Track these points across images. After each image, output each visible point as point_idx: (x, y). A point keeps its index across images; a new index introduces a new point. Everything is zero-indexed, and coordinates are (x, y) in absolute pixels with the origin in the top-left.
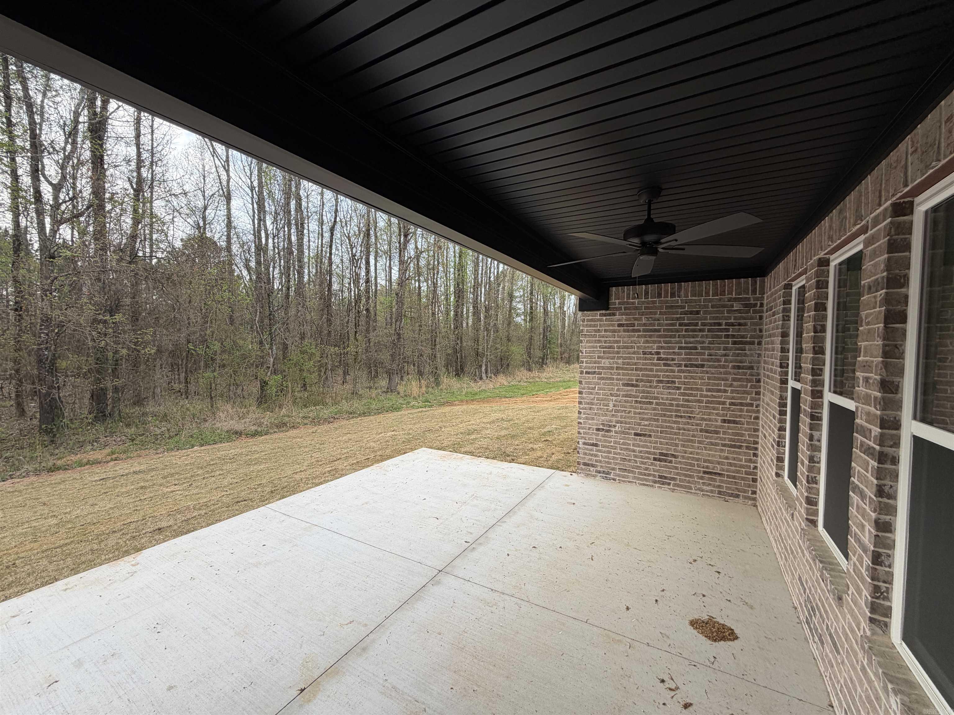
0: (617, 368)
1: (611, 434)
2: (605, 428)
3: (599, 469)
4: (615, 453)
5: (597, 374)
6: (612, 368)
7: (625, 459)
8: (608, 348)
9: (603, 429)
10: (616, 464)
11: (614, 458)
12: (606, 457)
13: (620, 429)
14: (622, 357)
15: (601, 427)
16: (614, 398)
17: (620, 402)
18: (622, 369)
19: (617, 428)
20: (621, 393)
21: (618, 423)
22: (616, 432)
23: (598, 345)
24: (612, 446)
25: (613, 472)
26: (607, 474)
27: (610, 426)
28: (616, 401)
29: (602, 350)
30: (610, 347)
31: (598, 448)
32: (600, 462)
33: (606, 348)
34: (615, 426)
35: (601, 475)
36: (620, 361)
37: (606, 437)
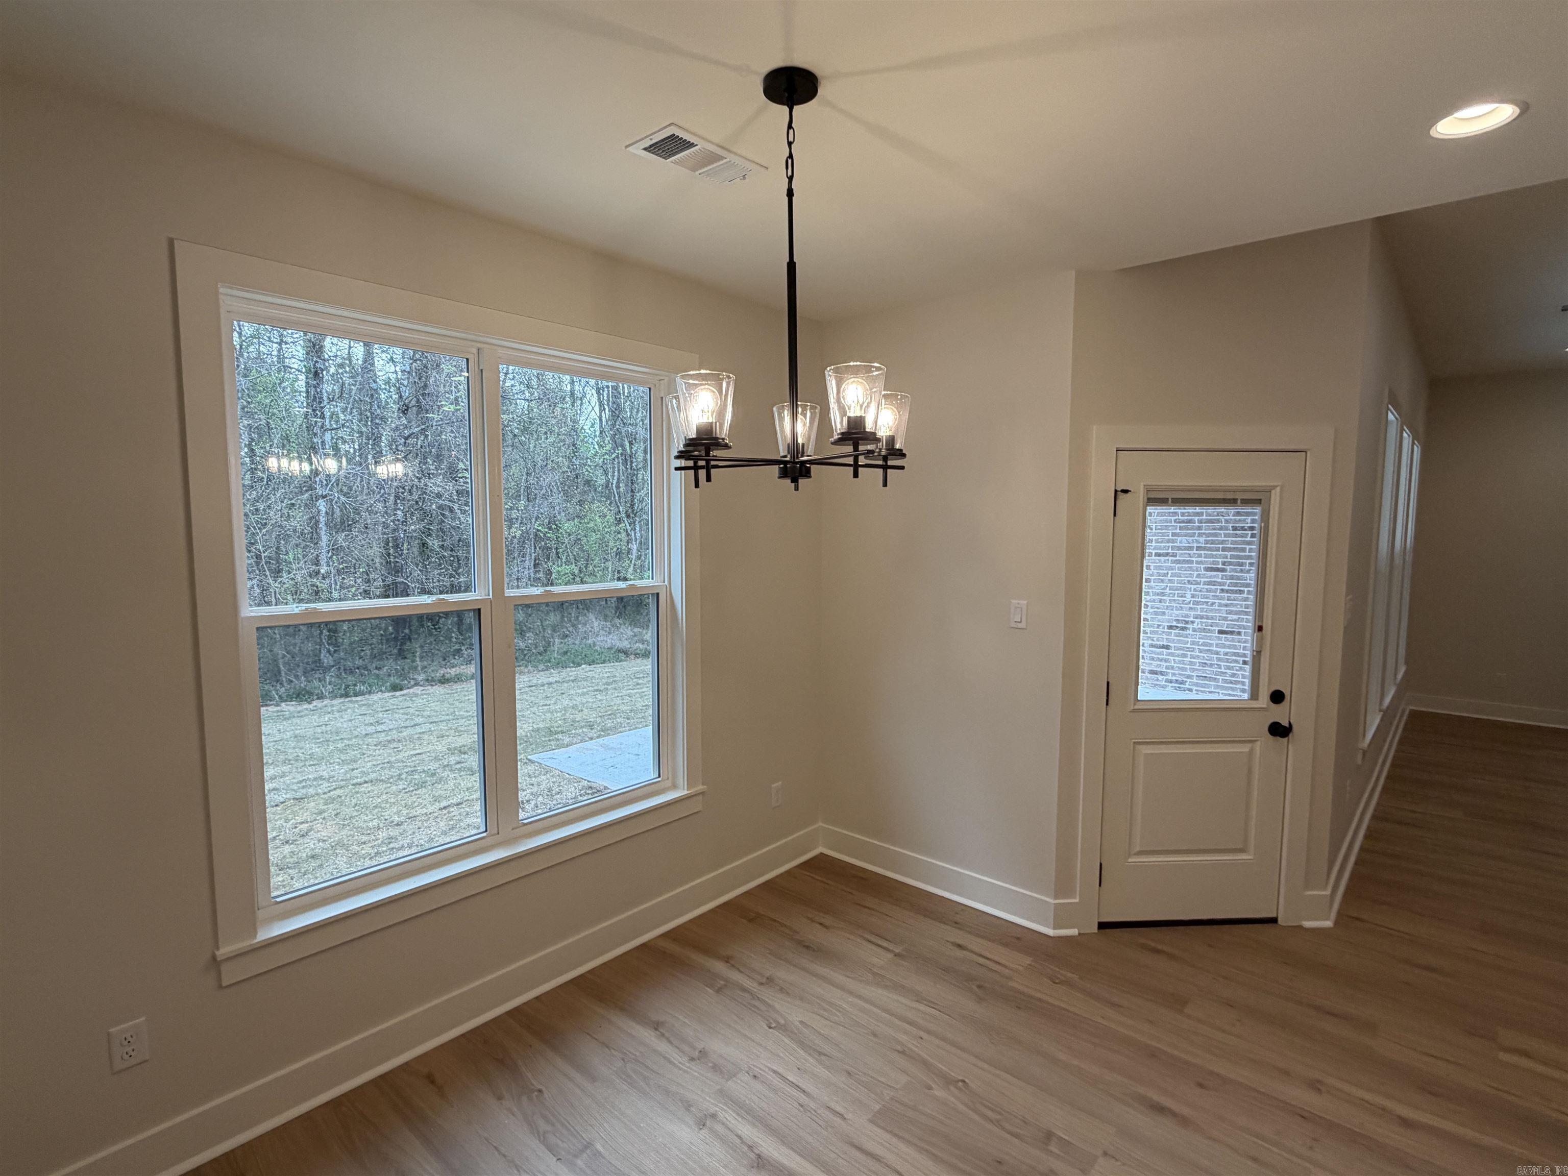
0: (1198, 548)
1: (1188, 632)
2: (1179, 625)
3: (1170, 677)
4: (1192, 657)
5: (1172, 556)
6: (1191, 548)
7: (1205, 663)
8: (1186, 523)
9: (1177, 627)
10: (1193, 670)
11: (1191, 663)
12: (1180, 662)
13: (1199, 626)
14: (1204, 533)
15: (1174, 624)
16: (1193, 587)
17: (1200, 591)
18: (1204, 549)
19: (1195, 624)
20: (1203, 580)
21: (1196, 618)
22: (1194, 630)
23: (1173, 518)
24: (1188, 648)
25: (1189, 680)
26: (1181, 683)
27: (1187, 622)
28: (1195, 590)
29: (1178, 525)
30: (1189, 521)
31: (1170, 651)
32: (1173, 668)
33: (1183, 522)
34: (1193, 622)
35: (1173, 685)
36: (1202, 539)
37: (1181, 636)
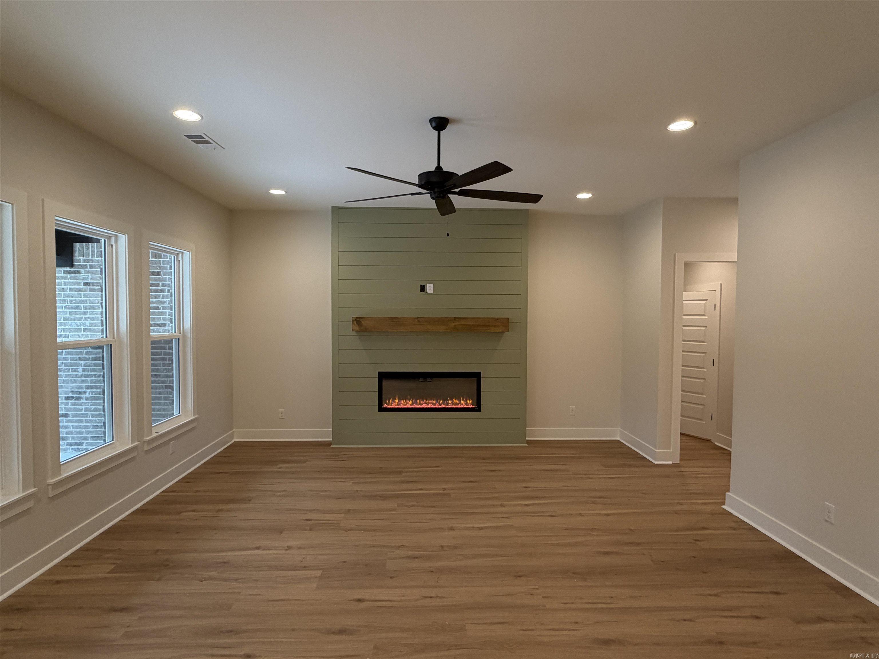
0: (85, 330)
1: (82, 401)
2: (74, 396)
3: (70, 441)
4: (87, 422)
5: (64, 337)
6: (79, 330)
7: (97, 426)
8: (75, 309)
9: (73, 397)
10: (88, 433)
11: (86, 427)
12: (77, 427)
13: (91, 395)
14: (89, 318)
15: (70, 395)
16: (83, 362)
17: (89, 366)
18: (90, 330)
19: (87, 394)
20: (91, 356)
21: (88, 389)
22: (87, 399)
23: (64, 305)
24: (83, 414)
25: (85, 442)
26: (79, 445)
27: (80, 393)
28: (85, 365)
29: (68, 310)
30: (77, 308)
31: (69, 418)
32: (71, 433)
33: (72, 308)
34: (85, 392)
35: (73, 447)
36: (87, 323)
37: (76, 405)
